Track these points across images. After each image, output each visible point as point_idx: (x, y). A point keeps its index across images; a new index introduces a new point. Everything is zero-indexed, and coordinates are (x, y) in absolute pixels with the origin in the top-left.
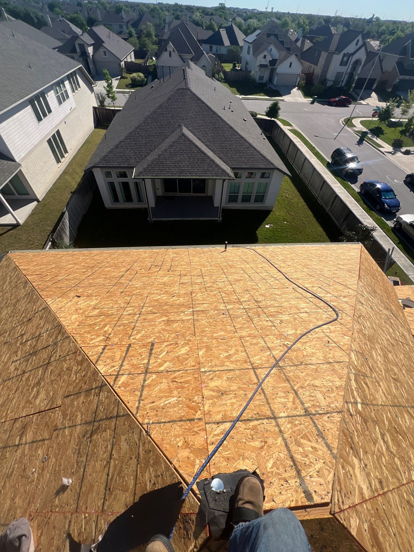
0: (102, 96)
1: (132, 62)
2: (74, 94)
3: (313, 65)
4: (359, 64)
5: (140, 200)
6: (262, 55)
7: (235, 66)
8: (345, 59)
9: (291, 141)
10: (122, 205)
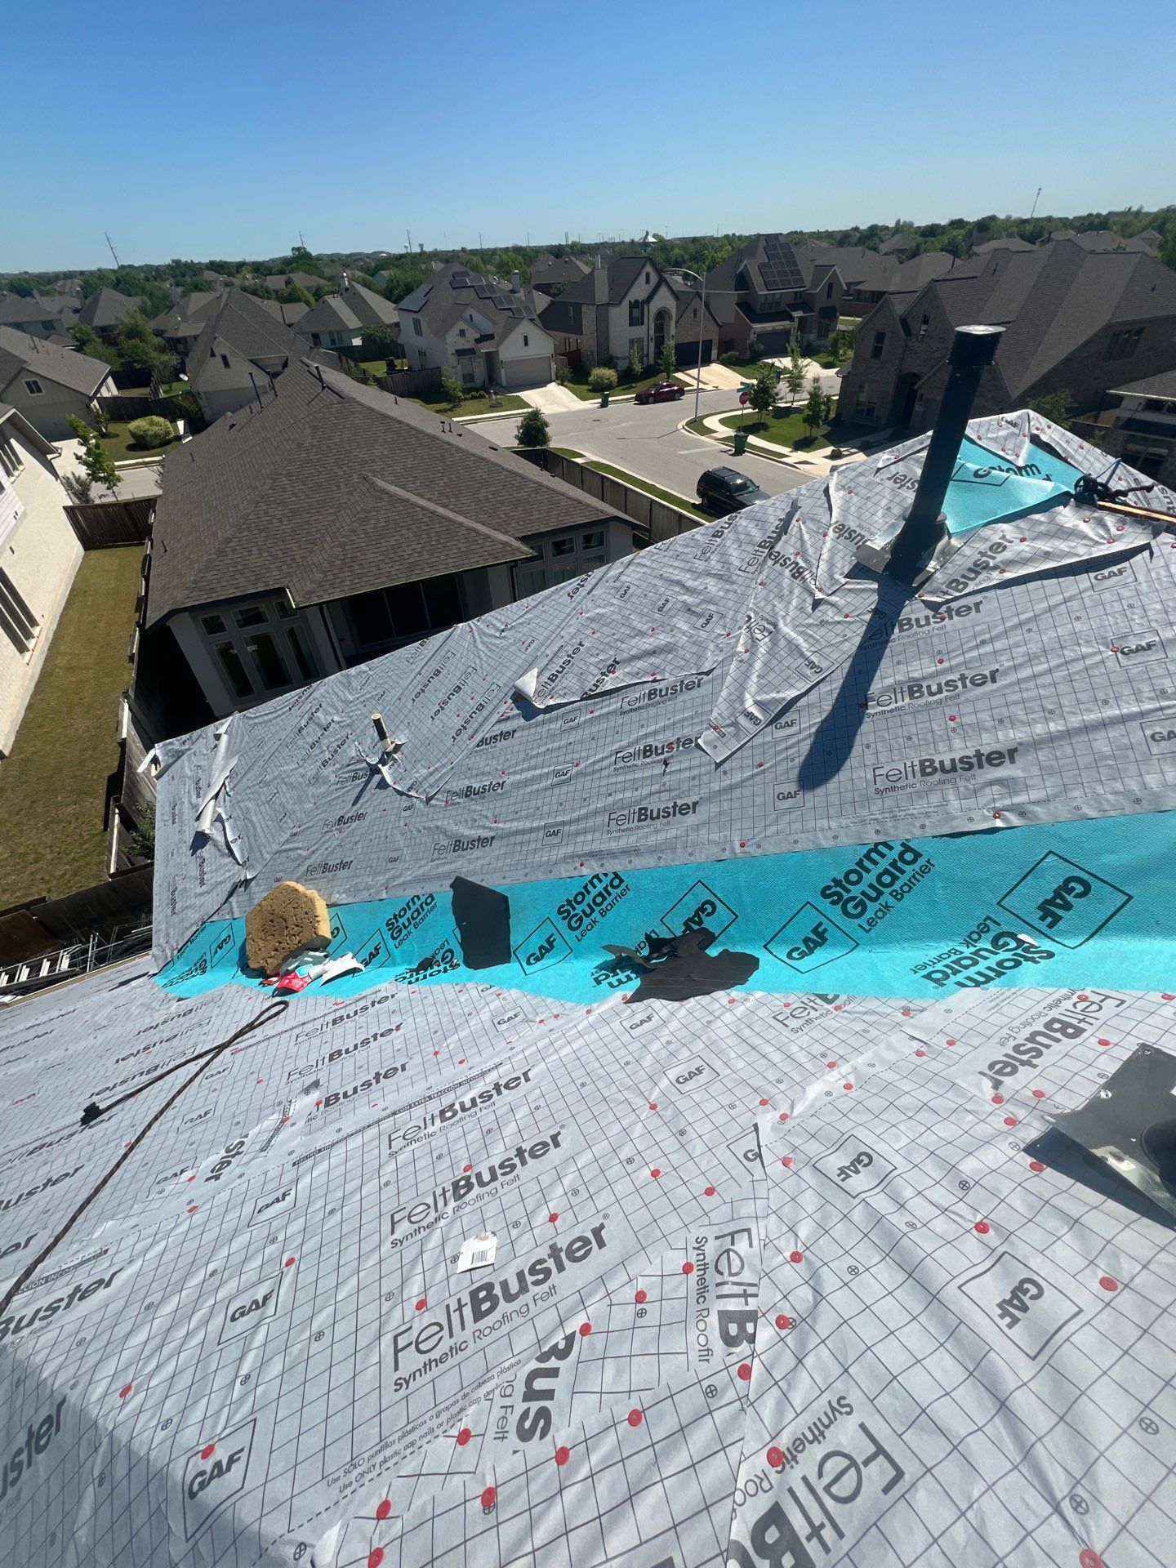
0: (78, 481)
1: (114, 398)
2: (12, 479)
3: (573, 336)
4: (666, 317)
5: (307, 674)
6: (455, 330)
7: (391, 365)
8: (636, 312)
9: (603, 478)
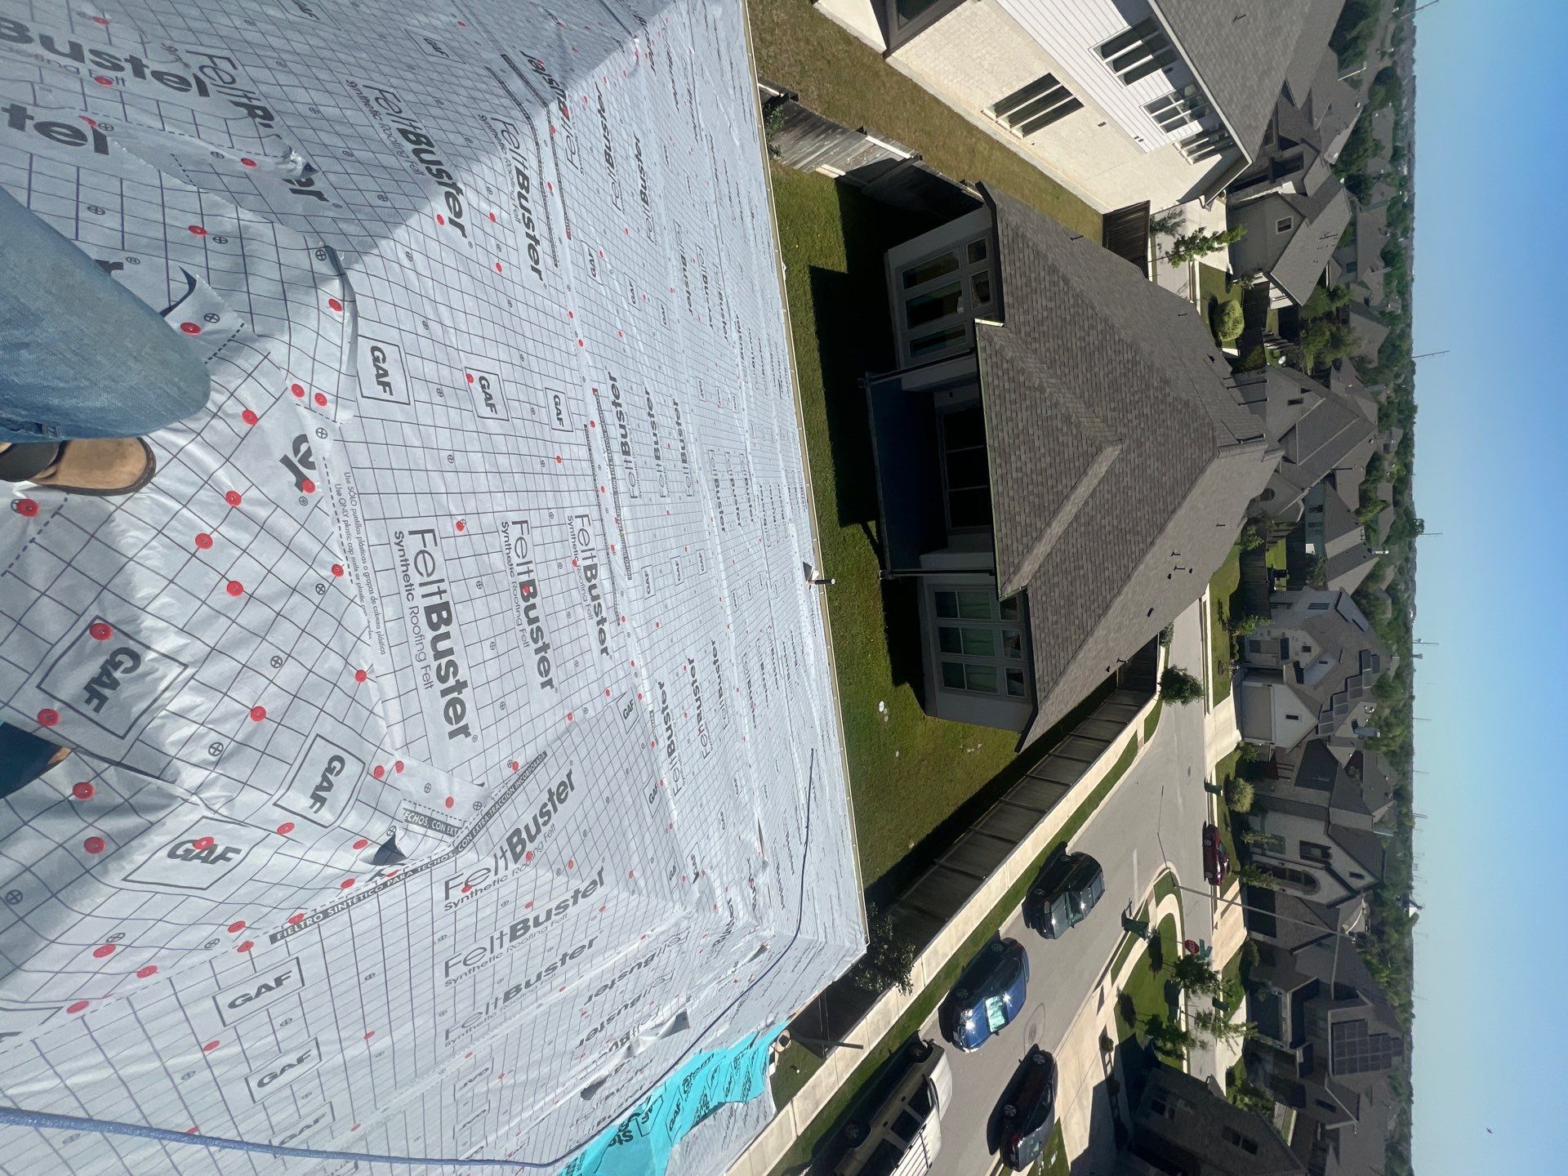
0: (1177, 224)
1: (1268, 301)
2: (1179, 146)
3: (1294, 775)
4: (1308, 889)
5: (917, 346)
6: (1310, 642)
7: (1280, 574)
8: (1317, 852)
9: (1108, 743)
10: (898, 298)
